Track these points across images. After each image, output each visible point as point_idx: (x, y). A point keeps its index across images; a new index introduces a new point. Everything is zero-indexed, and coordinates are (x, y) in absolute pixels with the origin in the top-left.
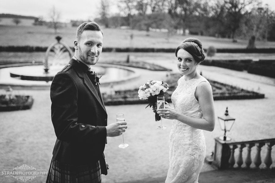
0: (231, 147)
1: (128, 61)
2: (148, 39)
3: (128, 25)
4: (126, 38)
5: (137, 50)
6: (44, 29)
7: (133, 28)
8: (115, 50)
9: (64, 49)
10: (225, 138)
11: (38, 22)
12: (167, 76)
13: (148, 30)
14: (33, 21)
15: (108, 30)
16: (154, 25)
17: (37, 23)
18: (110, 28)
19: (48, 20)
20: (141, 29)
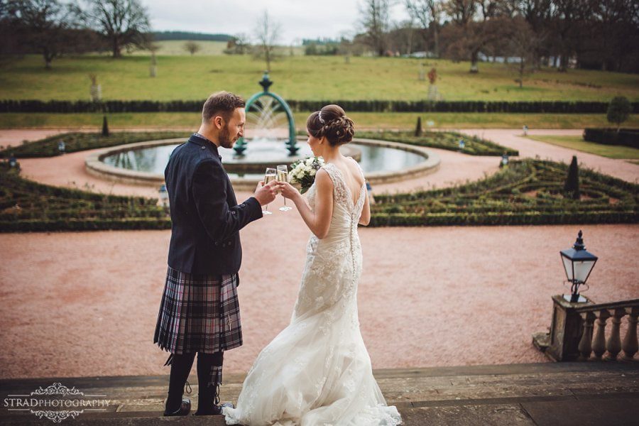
0: (584, 316)
1: (418, 132)
2: (472, 81)
3: (431, 47)
4: (421, 80)
5: (443, 107)
6: (244, 61)
7: (440, 57)
8: (390, 107)
9: (277, 107)
10: (575, 297)
11: (234, 45)
12: (502, 165)
13: (474, 60)
14: (223, 45)
15: (384, 61)
16: (490, 48)
17: (234, 48)
18: (388, 55)
19: (255, 41)
20: (457, 58)
